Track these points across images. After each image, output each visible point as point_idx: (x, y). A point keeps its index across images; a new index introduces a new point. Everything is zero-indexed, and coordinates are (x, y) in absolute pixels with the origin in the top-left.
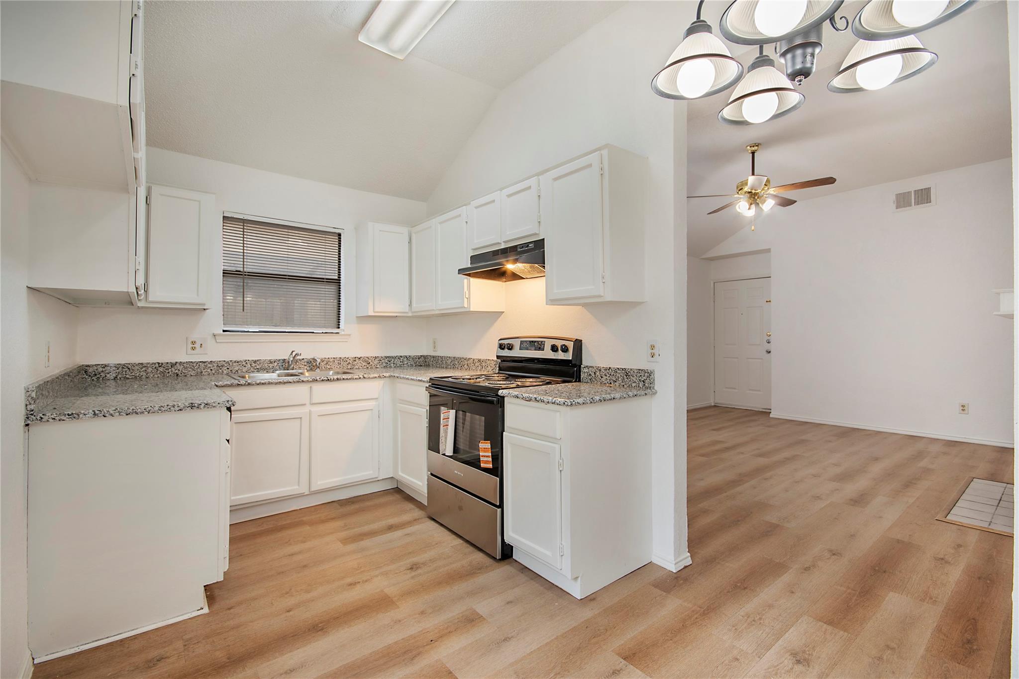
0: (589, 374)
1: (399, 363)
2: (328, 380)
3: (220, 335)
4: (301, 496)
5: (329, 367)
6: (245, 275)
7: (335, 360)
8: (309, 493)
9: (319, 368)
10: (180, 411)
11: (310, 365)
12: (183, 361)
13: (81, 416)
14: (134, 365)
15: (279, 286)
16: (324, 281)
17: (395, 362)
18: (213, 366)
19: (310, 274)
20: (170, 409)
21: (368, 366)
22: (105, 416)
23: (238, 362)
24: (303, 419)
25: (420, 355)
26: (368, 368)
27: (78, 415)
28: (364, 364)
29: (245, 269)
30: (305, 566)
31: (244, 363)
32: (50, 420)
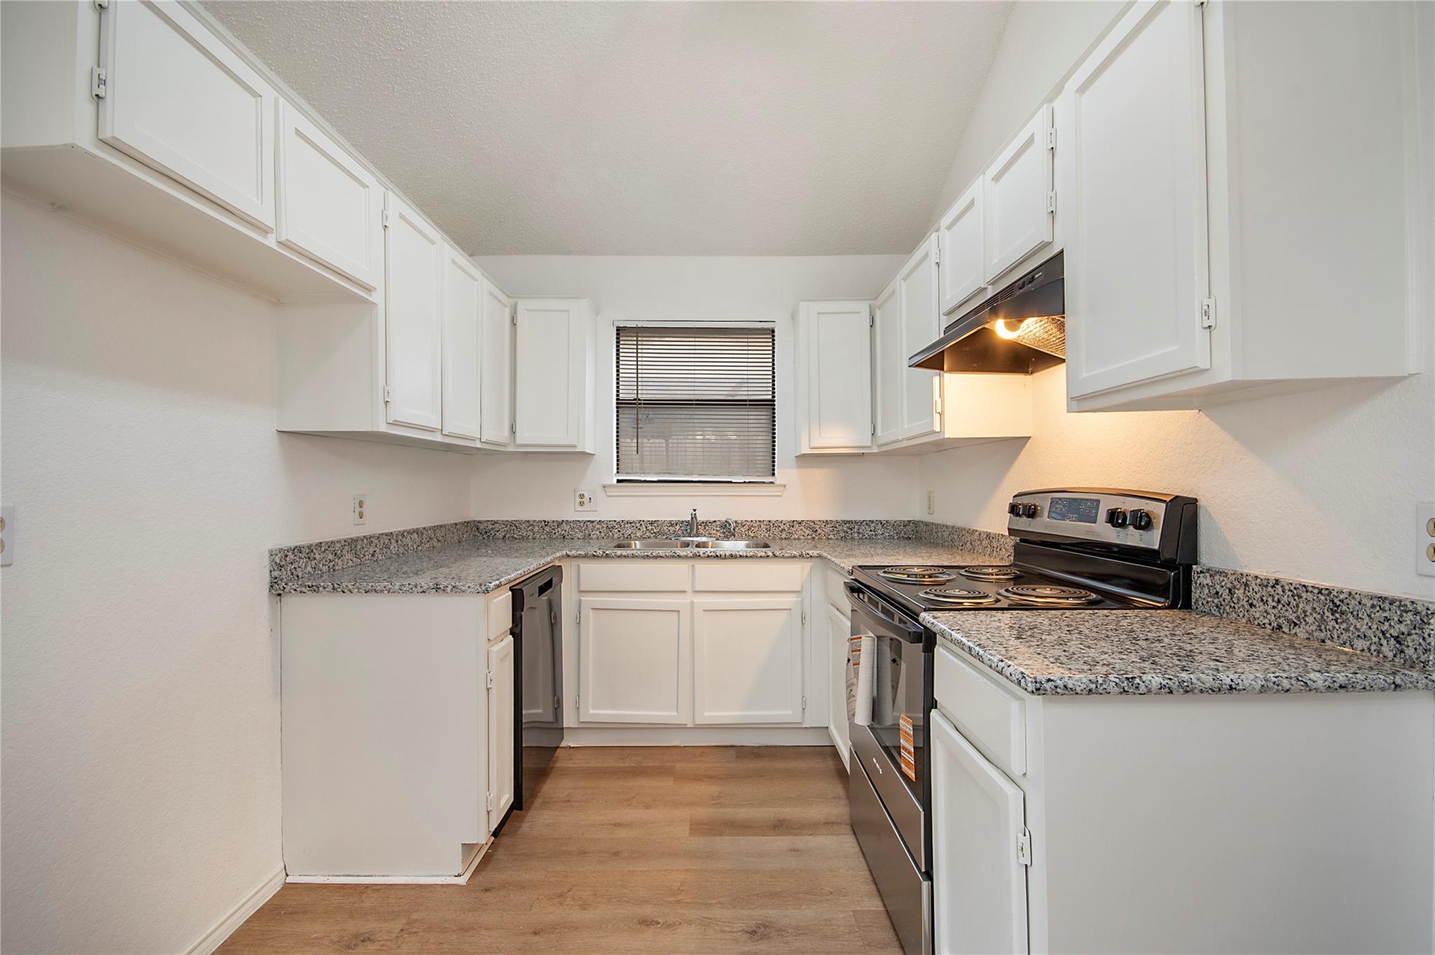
0: (1213, 591)
1: (868, 533)
2: (717, 556)
3: (611, 486)
4: (682, 727)
5: (752, 535)
6: (640, 404)
7: (762, 524)
8: (692, 726)
9: (734, 536)
10: (423, 594)
11: (725, 530)
12: (569, 519)
13: (321, 589)
14: (521, 522)
15: (688, 417)
16: (746, 405)
17: (861, 531)
18: (603, 527)
19: (730, 395)
20: (412, 589)
21: (814, 535)
22: (344, 592)
23: (631, 523)
24: (681, 612)
25: (906, 519)
26: (814, 538)
27: (318, 588)
28: (807, 532)
29: (639, 396)
30: (616, 854)
31: (638, 525)
32: (292, 591)
